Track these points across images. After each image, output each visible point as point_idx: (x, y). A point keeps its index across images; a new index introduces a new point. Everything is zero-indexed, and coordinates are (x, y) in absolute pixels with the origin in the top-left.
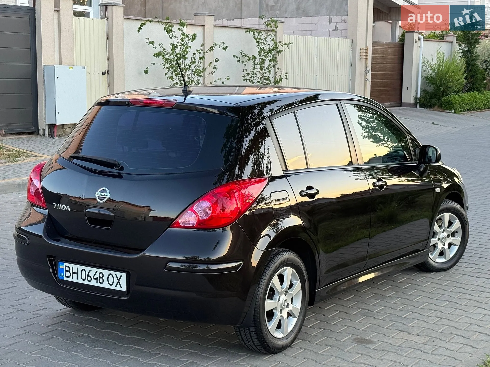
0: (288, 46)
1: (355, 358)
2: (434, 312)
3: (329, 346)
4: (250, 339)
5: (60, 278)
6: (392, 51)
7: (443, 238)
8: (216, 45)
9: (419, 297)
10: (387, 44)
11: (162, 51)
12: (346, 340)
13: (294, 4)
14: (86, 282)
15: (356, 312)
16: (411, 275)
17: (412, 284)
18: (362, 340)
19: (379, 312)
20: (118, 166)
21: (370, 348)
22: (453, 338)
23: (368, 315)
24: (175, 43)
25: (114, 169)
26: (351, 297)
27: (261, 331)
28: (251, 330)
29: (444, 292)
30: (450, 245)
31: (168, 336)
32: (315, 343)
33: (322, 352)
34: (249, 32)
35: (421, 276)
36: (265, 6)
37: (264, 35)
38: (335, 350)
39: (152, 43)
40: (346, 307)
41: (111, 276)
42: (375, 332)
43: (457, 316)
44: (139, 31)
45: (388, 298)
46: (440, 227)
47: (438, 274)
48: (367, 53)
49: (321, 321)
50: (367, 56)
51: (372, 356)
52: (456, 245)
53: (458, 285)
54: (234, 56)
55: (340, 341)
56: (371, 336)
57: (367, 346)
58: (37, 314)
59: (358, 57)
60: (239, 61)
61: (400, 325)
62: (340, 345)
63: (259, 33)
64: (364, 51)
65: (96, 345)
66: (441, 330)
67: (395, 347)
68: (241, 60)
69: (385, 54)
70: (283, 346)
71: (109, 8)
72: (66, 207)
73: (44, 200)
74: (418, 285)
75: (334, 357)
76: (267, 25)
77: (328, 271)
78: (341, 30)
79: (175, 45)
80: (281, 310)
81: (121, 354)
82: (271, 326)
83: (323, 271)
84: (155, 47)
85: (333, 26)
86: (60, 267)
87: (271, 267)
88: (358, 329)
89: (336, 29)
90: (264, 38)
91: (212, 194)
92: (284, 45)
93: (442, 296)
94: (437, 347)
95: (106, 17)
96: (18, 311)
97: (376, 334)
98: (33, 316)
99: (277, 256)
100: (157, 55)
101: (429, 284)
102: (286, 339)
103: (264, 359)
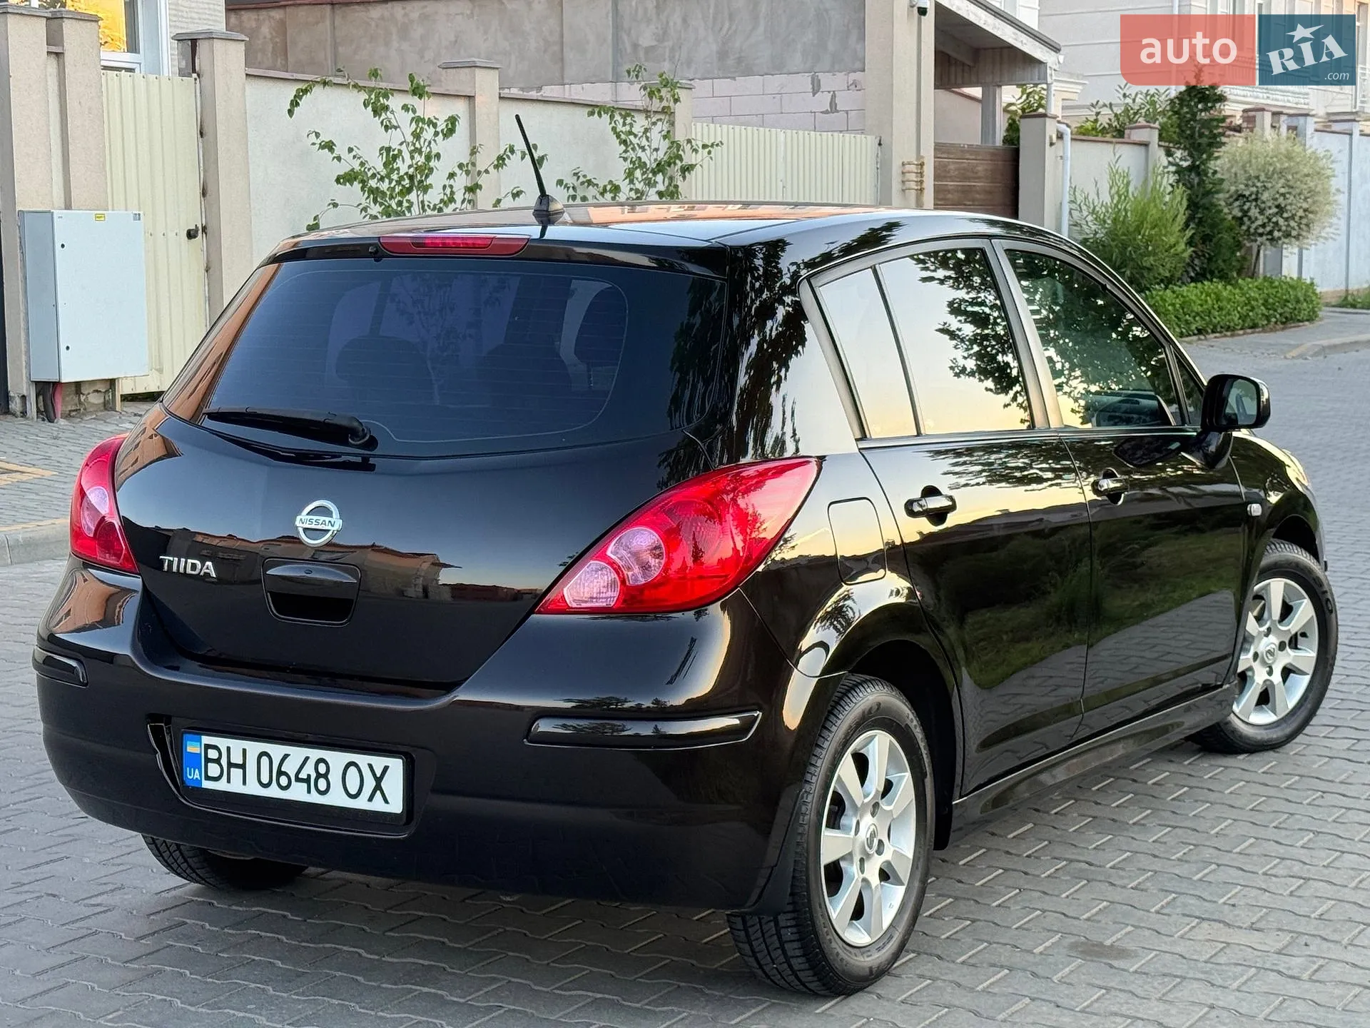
0: (709, 153)
1: (1089, 1002)
2: (1278, 864)
3: (1002, 967)
4: (780, 951)
5: (188, 783)
6: (986, 170)
7: (1269, 652)
8: (512, 151)
9: (1226, 824)
10: (972, 150)
11: (357, 168)
12: (1046, 948)
13: (711, 39)
14: (274, 792)
15: (1053, 870)
16: (1181, 763)
17: (1191, 788)
18: (1096, 948)
19: (1123, 869)
20: (361, 434)
21: (1123, 970)
22: (1360, 933)
23: (1091, 877)
24: (395, 145)
25: (347, 444)
26: (1025, 828)
27: (814, 925)
28: (782, 924)
29: (1292, 808)
30: (1287, 672)
31: (511, 954)
32: (959, 960)
33: (988, 987)
34: (600, 115)
35: (1212, 765)
36: (629, 50)
37: (640, 123)
38: (1025, 980)
39: (329, 146)
40: (1019, 856)
41: (352, 769)
42: (1128, 925)
43: (1352, 873)
44: (291, 112)
45: (1136, 828)
46: (1259, 619)
47: (1256, 758)
48: (921, 174)
49: (956, 899)
50: (921, 182)
51: (1139, 992)
52: (1303, 673)
53: (1323, 786)
54: (560, 182)
55: (1031, 952)
56: (1119, 935)
57: (1115, 963)
58: (98, 905)
59: (896, 186)
60: (574, 198)
61: (1193, 901)
62: (1036, 964)
63: (625, 119)
64: (913, 168)
65: (299, 988)
66: (1319, 912)
67: (1200, 965)
68: (580, 194)
69: (968, 179)
70: (871, 969)
71: (202, 47)
72: (203, 565)
73: (127, 548)
74: (1210, 790)
75: (1027, 1000)
76: (651, 95)
77: (986, 744)
78: (847, 112)
79: (396, 152)
80: (862, 861)
81: (382, 1011)
82: (838, 908)
83: (973, 744)
84: (339, 158)
85: (823, 100)
86: (190, 749)
87: (834, 729)
88: (1075, 918)
89: (833, 108)
90: (642, 130)
91: (661, 507)
92: (700, 150)
93: (1288, 818)
94: (1321, 962)
95: (194, 71)
96: (38, 897)
97: (1130, 928)
98: (88, 911)
99: (850, 695)
100: (346, 179)
101: (1240, 787)
102: (879, 949)
103: (818, 1011)
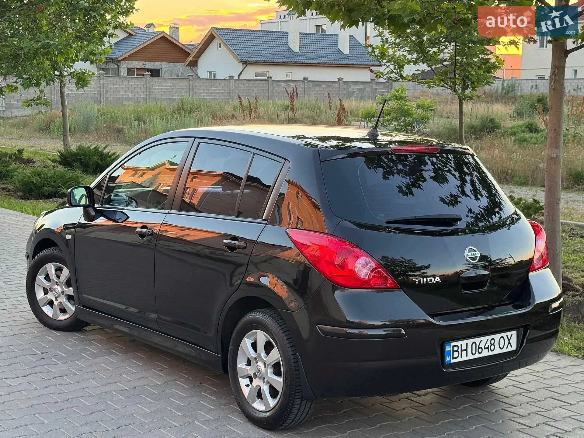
5: (447, 362)
14: (477, 356)
41: (502, 339)
72: (435, 279)
86: (447, 349)
